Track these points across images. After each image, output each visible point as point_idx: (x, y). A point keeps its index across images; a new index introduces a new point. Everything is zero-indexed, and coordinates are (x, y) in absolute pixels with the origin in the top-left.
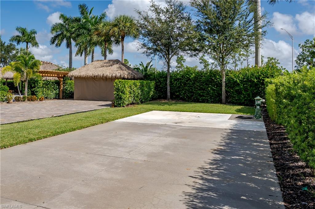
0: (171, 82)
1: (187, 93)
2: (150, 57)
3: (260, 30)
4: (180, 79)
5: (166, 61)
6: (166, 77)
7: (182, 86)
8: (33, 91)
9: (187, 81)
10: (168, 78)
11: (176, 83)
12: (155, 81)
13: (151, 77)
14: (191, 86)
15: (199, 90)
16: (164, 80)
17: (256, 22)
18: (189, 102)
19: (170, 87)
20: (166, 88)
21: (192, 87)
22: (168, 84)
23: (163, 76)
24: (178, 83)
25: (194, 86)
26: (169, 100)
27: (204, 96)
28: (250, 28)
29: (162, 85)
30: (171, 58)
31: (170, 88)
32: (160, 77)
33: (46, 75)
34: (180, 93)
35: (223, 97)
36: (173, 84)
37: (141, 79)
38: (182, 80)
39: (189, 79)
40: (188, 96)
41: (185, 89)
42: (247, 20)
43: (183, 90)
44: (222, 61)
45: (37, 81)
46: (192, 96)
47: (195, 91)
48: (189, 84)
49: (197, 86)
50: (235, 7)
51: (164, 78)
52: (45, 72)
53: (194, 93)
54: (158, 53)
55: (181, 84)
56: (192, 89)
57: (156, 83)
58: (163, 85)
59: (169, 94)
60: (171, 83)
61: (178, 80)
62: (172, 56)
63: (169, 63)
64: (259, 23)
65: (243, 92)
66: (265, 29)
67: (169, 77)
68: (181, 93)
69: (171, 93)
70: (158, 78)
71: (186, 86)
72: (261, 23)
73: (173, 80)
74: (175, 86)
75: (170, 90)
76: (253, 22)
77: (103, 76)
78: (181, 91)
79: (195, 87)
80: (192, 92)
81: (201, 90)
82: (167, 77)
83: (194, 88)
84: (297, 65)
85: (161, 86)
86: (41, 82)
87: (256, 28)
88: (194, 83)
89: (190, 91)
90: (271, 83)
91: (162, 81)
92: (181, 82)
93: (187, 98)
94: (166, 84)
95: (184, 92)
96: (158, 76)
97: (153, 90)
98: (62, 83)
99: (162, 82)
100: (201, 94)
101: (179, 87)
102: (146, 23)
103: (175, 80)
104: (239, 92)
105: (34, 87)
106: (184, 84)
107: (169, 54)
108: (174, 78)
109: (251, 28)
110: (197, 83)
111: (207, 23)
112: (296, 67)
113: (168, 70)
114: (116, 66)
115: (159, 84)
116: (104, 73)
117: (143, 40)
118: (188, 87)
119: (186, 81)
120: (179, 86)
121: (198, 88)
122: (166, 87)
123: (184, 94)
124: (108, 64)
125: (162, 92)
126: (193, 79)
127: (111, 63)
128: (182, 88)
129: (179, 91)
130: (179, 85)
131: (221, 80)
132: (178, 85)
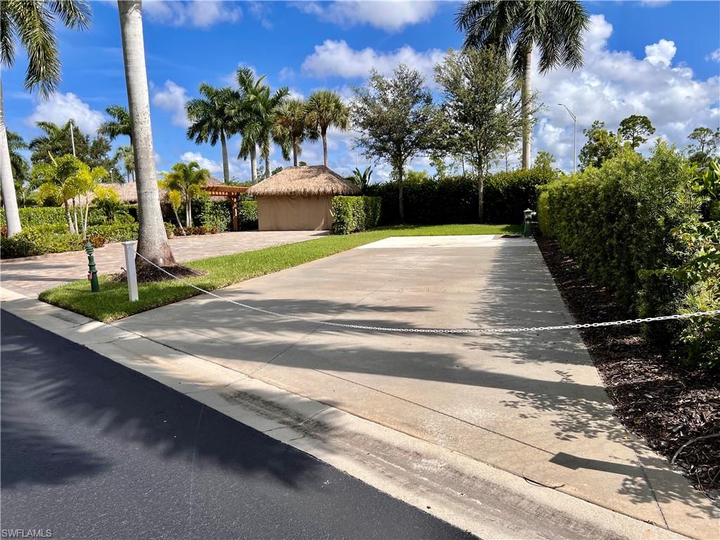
0: (404, 195)
2: (373, 160)
3: (530, 117)
4: (419, 191)
5: (397, 164)
6: (398, 190)
8: (198, 219)
9: (429, 194)
10: (401, 191)
13: (374, 191)
14: (434, 202)
16: (394, 194)
17: (524, 105)
19: (404, 204)
20: (398, 207)
23: (392, 188)
25: (439, 201)
26: (402, 223)
28: (516, 115)
29: (391, 202)
30: (404, 160)
31: (404, 206)
32: (388, 190)
33: (217, 193)
35: (481, 213)
36: (408, 199)
38: (422, 193)
39: (433, 192)
41: (426, 206)
42: (513, 103)
44: (479, 163)
45: (203, 204)
50: (497, 84)
51: (393, 192)
52: (214, 189)
54: (384, 154)
56: (436, 206)
57: (383, 200)
58: (393, 203)
60: (405, 198)
62: (405, 158)
63: (401, 168)
64: (529, 106)
65: (507, 206)
66: (536, 115)
67: (402, 189)
69: (404, 213)
72: (530, 107)
73: (408, 194)
75: (404, 208)
76: (521, 105)
77: (305, 192)
78: (420, 210)
79: (441, 202)
84: (581, 163)
85: (391, 204)
86: (208, 204)
87: (525, 114)
90: (545, 190)
91: (391, 196)
94: (398, 200)
96: (386, 189)
97: (379, 210)
98: (235, 206)
99: (392, 198)
102: (366, 106)
105: (199, 213)
107: (401, 155)
108: (409, 191)
109: (518, 113)
111: (457, 107)
112: (579, 166)
113: (400, 179)
114: (322, 177)
115: (387, 201)
116: (306, 187)
117: (362, 134)
119: (426, 194)
120: (417, 202)
122: (398, 204)
124: (311, 174)
126: (438, 191)
127: (315, 171)
131: (478, 191)
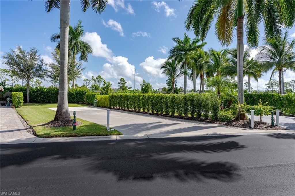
18: (43, 103)
21: (45, 96)
24: (35, 94)
26: (28, 103)
36: (31, 94)
43: (39, 97)
48: (43, 94)
51: (24, 91)
55: (38, 95)
59: (28, 100)
65: (76, 98)
78: (37, 98)
83: (47, 96)
88: (47, 94)
93: (41, 101)
101: (36, 96)
103: (33, 92)
104: (74, 98)
126: (46, 92)
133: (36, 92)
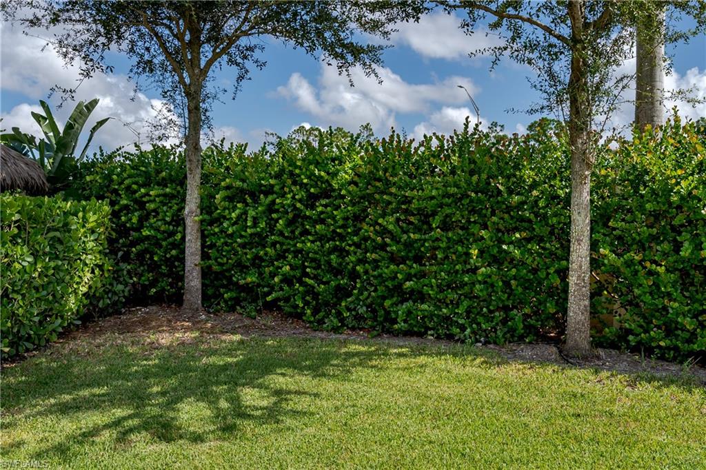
0: (207, 207)
1: (307, 275)
4: (269, 191)
5: (182, 81)
7: (281, 234)
9: (311, 201)
10: (194, 182)
11: (239, 217)
12: (112, 204)
13: (88, 178)
14: (335, 235)
15: (393, 259)
16: (165, 195)
19: (204, 237)
20: (180, 246)
21: (342, 238)
22: (189, 222)
23: (158, 172)
24: (251, 213)
25: (356, 233)
26: (194, 315)
27: (422, 297)
29: (151, 227)
30: (210, 63)
31: (203, 246)
32: (141, 180)
34: (261, 274)
37: (33, 190)
38: (283, 195)
39: (327, 193)
40: (316, 295)
41: (297, 252)
43: (281, 256)
46: (341, 292)
47: (362, 261)
48: (322, 221)
49: (384, 232)
51: (163, 183)
53: (354, 275)
54: (129, 34)
55: (272, 224)
56: (342, 253)
57: (115, 215)
58: (157, 229)
59: (194, 281)
60: (210, 213)
61: (256, 200)
62: (216, 56)
63: (198, 92)
67: (198, 177)
68: (273, 275)
69: (206, 273)
70: (128, 188)
71: (306, 233)
73: (224, 199)
74: (231, 236)
75: (205, 256)
78: (271, 264)
79: (366, 239)
80: (337, 272)
81: (403, 261)
82: (185, 177)
83: (358, 245)
85: (146, 232)
88: (358, 218)
89: (329, 263)
91: (154, 201)
92: (271, 208)
93: (307, 303)
94: (179, 221)
95: (292, 268)
96: (130, 176)
97: (89, 259)
99: (155, 210)
100: (408, 284)
101: (259, 240)
103: (235, 196)
106: (290, 223)
107: (195, 44)
108: (228, 188)
110: (384, 215)
113: (192, 138)
115: (135, 220)
118: (321, 238)
119: (300, 201)
120: (258, 235)
121: (383, 247)
122: (179, 236)
123: (287, 280)
125: (154, 267)
126: (351, 188)
128: (274, 244)
129: (257, 261)
130: (263, 225)
132: (255, 224)
133: (255, 194)
